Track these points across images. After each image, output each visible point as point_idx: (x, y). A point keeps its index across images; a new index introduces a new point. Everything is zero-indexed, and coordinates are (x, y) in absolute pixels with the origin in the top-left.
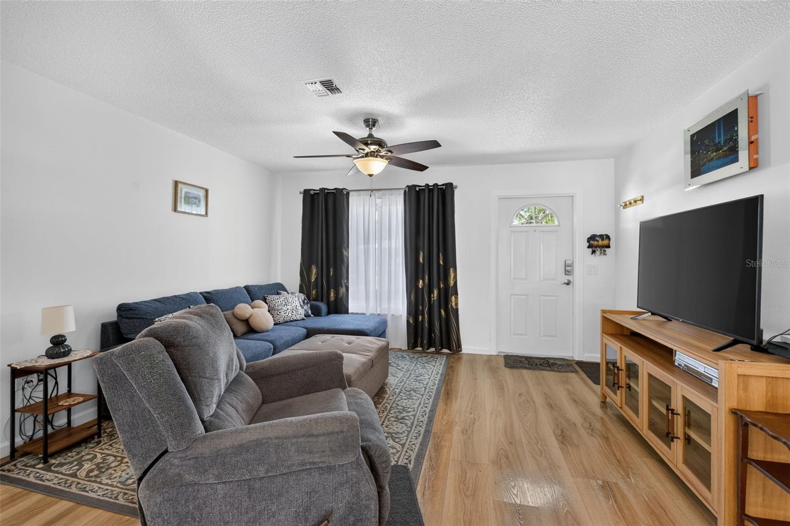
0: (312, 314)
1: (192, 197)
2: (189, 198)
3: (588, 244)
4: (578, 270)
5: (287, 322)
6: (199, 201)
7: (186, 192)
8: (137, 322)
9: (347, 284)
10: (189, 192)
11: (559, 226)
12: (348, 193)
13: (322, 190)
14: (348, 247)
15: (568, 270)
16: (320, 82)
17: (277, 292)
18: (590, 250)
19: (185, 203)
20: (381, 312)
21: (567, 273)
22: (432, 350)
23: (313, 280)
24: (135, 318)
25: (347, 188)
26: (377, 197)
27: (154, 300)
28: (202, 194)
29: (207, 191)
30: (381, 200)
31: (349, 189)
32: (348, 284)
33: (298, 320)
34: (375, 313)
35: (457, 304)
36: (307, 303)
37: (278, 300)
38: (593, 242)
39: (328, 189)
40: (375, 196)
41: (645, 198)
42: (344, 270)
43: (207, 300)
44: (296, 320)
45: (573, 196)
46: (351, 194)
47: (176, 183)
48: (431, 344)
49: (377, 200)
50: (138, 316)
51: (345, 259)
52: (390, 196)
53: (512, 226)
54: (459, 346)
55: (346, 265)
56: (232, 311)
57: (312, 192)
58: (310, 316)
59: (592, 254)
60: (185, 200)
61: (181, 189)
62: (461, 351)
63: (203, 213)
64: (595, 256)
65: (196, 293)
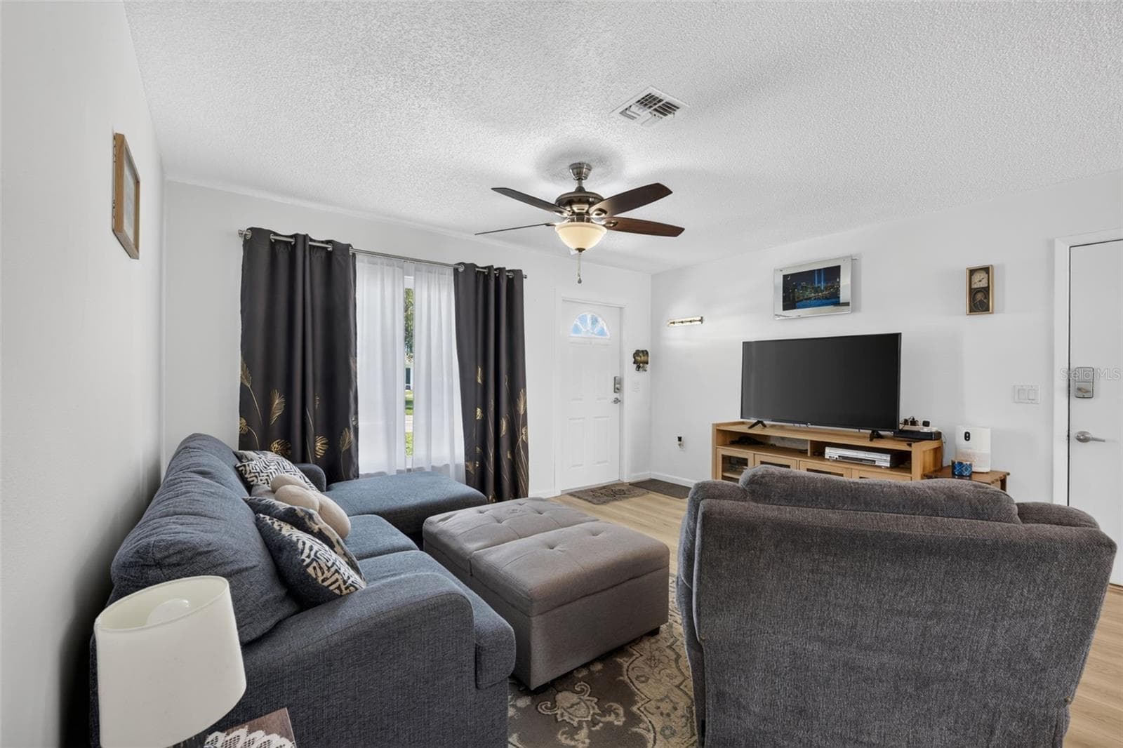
3: (633, 361)
4: (626, 387)
9: (355, 423)
11: (610, 340)
12: (354, 256)
14: (356, 356)
15: (618, 386)
18: (635, 366)
20: (412, 465)
21: (617, 390)
23: (272, 421)
32: (357, 423)
38: (637, 358)
41: (704, 318)
42: (352, 397)
45: (621, 308)
46: (358, 256)
51: (353, 376)
52: (429, 274)
55: (354, 389)
57: (273, 238)
59: (637, 370)
64: (640, 373)
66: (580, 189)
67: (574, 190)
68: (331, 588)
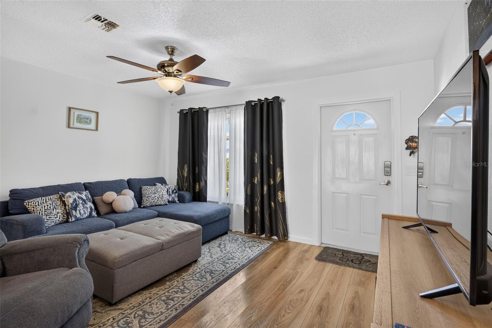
0: (178, 201)
1: (83, 118)
2: (81, 119)
3: (406, 146)
4: (395, 170)
5: (153, 206)
6: (91, 121)
7: (78, 115)
8: (18, 202)
9: (205, 179)
10: (81, 115)
11: (378, 129)
12: (207, 111)
13: (191, 109)
14: (207, 151)
15: (387, 170)
16: (93, 18)
17: (154, 184)
18: (409, 151)
19: (77, 122)
20: (229, 202)
21: (386, 174)
22: (263, 236)
23: (185, 176)
24: (17, 199)
25: (206, 107)
26: (227, 112)
27: (40, 187)
28: (93, 116)
29: (97, 113)
30: (229, 114)
31: (208, 107)
32: (207, 179)
33: (162, 205)
34: (226, 202)
35: (283, 198)
36: (176, 193)
37: (150, 190)
38: (411, 144)
39: (195, 109)
40: (226, 111)
42: (204, 168)
43: (86, 188)
44: (160, 205)
45: (390, 100)
46: (210, 111)
47: (70, 109)
48: (263, 231)
49: (227, 115)
50: (19, 198)
51: (204, 160)
52: (236, 111)
53: (332, 130)
54: (286, 234)
55: (205, 165)
56: (101, 197)
57: (185, 112)
58: (176, 202)
59: (410, 155)
60: (77, 119)
61: (74, 113)
62: (287, 239)
63: (94, 128)
64: (414, 158)
65: (80, 183)
66: (171, 60)
67: (168, 60)
68: (29, 210)
